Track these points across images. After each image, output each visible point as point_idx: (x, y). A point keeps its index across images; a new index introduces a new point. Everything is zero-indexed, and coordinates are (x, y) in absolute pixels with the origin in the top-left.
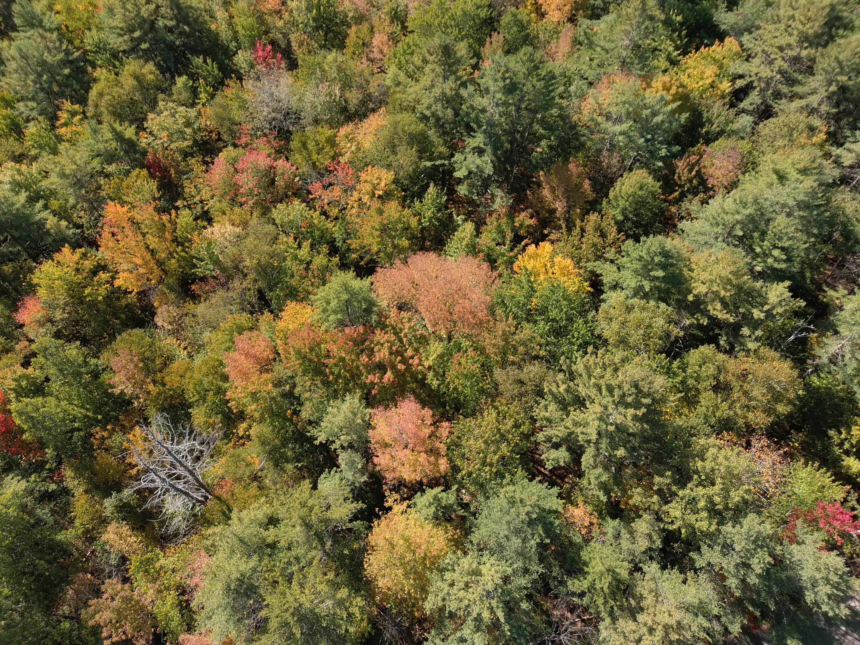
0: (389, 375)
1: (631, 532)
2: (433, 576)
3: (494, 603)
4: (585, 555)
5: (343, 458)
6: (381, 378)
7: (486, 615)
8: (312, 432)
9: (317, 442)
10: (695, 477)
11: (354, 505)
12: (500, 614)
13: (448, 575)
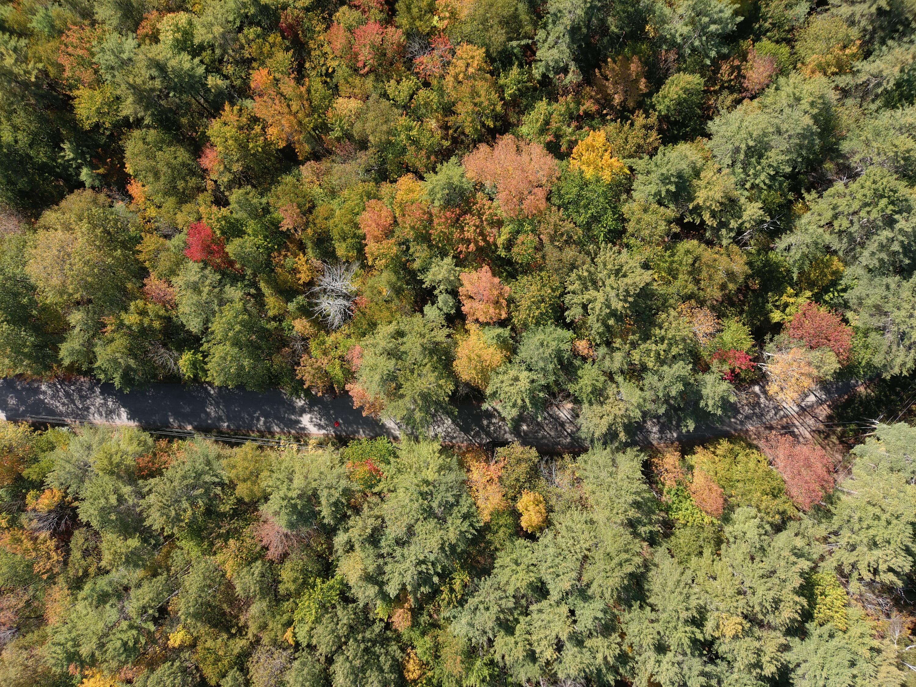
0: (472, 247)
1: (612, 358)
2: (493, 375)
3: (524, 395)
4: (580, 373)
5: (441, 298)
6: (467, 248)
7: (519, 402)
8: (420, 277)
9: (424, 286)
10: (653, 338)
11: (447, 330)
12: (527, 401)
13: (500, 377)
